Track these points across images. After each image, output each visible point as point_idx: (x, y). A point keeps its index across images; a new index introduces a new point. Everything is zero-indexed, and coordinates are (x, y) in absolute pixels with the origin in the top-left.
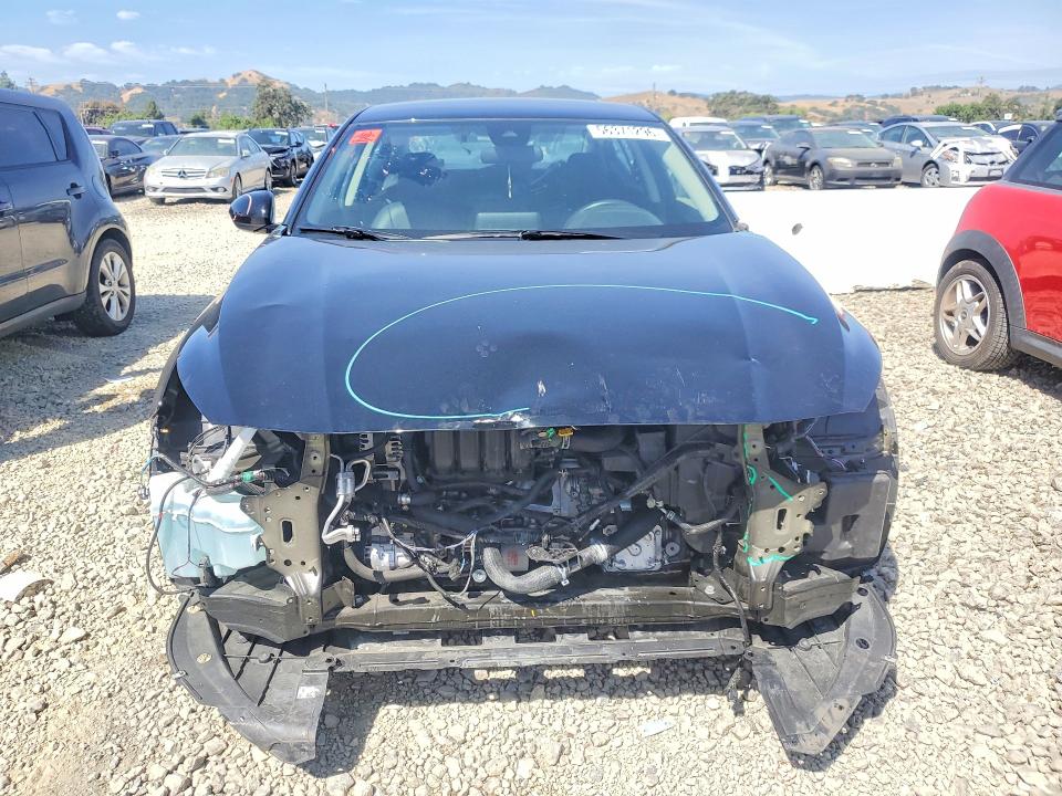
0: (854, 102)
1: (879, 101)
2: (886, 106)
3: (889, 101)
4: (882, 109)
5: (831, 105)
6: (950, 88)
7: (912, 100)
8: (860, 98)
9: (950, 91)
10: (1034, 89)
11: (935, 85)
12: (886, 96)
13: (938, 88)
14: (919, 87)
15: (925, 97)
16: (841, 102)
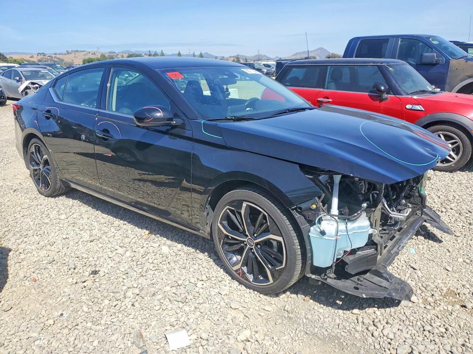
0: (42, 56)
1: (53, 56)
2: (57, 58)
3: (58, 56)
4: (56, 60)
5: (30, 57)
6: (82, 51)
7: (67, 55)
8: (44, 54)
9: (83, 53)
10: (114, 52)
11: (76, 50)
12: (56, 54)
13: (77, 51)
14: (70, 50)
15: (73, 54)
16: (35, 56)
